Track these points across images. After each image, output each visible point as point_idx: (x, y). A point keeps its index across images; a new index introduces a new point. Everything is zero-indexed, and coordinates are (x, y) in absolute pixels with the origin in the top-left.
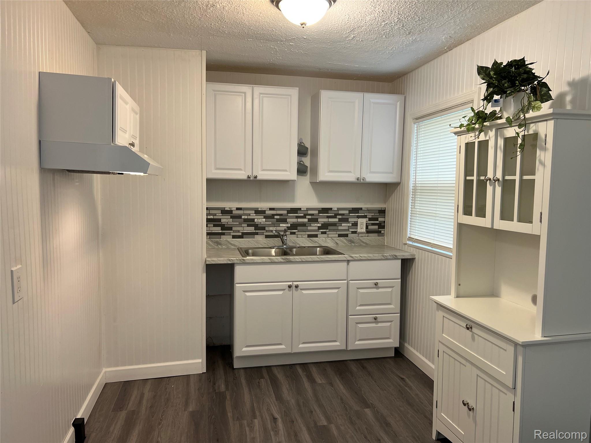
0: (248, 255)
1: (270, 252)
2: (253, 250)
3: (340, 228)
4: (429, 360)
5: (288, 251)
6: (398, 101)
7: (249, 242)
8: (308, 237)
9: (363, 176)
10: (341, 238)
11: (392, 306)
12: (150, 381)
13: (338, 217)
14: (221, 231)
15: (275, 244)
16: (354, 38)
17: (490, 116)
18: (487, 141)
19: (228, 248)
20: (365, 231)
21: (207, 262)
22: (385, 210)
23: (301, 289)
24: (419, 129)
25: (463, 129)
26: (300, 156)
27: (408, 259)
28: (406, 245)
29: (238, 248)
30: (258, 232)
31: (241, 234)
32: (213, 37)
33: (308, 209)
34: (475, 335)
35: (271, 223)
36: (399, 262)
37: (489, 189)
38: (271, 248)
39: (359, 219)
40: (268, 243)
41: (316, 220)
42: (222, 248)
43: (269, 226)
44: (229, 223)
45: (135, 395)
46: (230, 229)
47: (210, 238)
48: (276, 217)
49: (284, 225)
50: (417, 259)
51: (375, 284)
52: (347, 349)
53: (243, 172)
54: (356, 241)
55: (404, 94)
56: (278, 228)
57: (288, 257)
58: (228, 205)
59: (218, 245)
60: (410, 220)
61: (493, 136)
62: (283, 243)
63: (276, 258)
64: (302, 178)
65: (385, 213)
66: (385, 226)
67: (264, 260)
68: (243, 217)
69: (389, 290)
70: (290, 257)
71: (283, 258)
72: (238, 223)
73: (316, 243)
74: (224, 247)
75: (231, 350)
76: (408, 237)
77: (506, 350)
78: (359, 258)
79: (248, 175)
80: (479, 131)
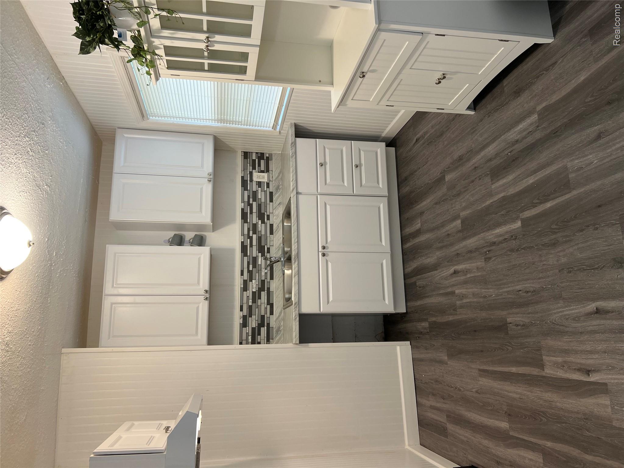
0: (290, 299)
1: (288, 275)
2: (286, 293)
3: (263, 200)
4: (396, 115)
5: (287, 256)
6: (123, 135)
7: (277, 297)
8: (273, 234)
9: (206, 175)
10: (274, 199)
11: (344, 149)
12: (419, 399)
13: (251, 202)
14: (266, 327)
15: (280, 269)
16: (48, 185)
17: (137, 43)
18: (166, 47)
19: (284, 319)
20: (267, 174)
21: (297, 343)
22: (244, 152)
23: (327, 243)
24: (154, 114)
25: (152, 72)
26: (184, 243)
27: (295, 130)
28: (282, 131)
29: (284, 309)
30: (267, 288)
31: (269, 306)
32: (46, 341)
33: (243, 234)
34: (371, 69)
35: (257, 274)
36: (298, 140)
37: (217, 47)
38: (284, 274)
39: (254, 180)
40: (278, 277)
41: (255, 226)
42: (283, 325)
43: (260, 275)
44: (257, 319)
45: (432, 415)
46: (263, 317)
47: (273, 339)
48: (251, 269)
49: (260, 260)
50: (296, 122)
51: (322, 165)
52: (388, 196)
53: (201, 305)
54: (278, 183)
55: (116, 128)
56: (263, 266)
57: (293, 257)
58: (237, 320)
59: (280, 330)
60: (254, 127)
61: (159, 41)
62: (279, 261)
63: (294, 269)
64: (208, 241)
65: (248, 152)
66: (261, 153)
67: (296, 281)
68: (250, 304)
69: (327, 151)
70: (293, 255)
71: (294, 262)
72: (257, 309)
73: (279, 226)
74: (282, 324)
75: (389, 315)
76: (273, 130)
77: (385, 40)
78: (294, 182)
79: (204, 299)
80: (154, 55)
